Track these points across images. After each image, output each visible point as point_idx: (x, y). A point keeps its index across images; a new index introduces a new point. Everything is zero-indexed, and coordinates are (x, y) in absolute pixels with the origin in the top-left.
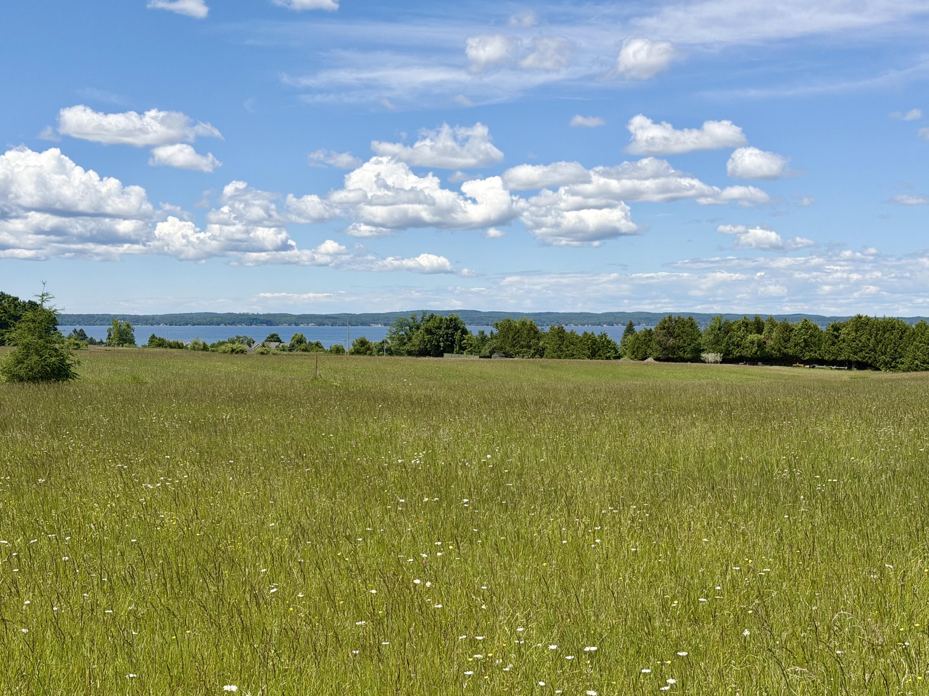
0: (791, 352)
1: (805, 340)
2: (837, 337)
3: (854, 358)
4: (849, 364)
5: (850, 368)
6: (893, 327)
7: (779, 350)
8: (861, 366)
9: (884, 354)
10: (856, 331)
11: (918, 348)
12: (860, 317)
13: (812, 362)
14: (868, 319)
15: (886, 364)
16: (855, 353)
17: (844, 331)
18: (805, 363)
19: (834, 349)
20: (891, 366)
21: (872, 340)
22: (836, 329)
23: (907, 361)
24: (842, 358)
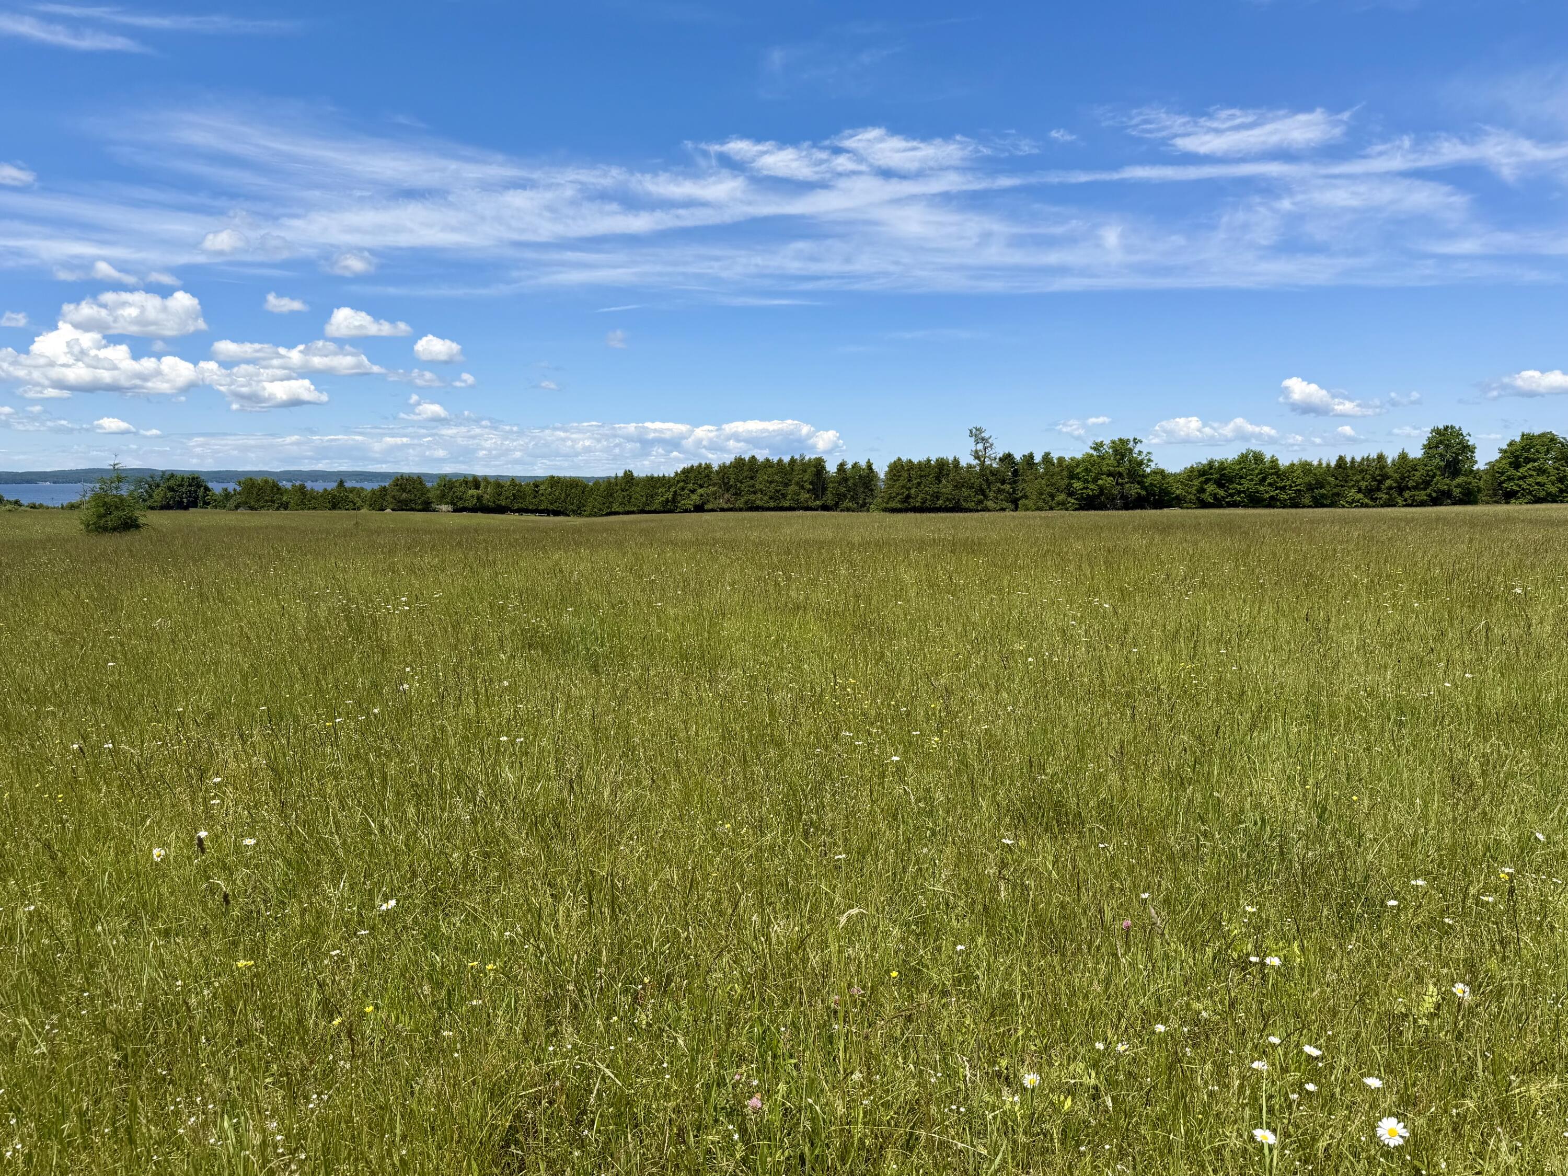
0: (503, 503)
1: (514, 495)
2: (537, 492)
3: (551, 507)
4: (547, 512)
5: (548, 515)
6: (577, 485)
7: (494, 502)
8: (556, 513)
9: (572, 504)
10: (551, 488)
11: (595, 499)
12: (553, 477)
13: (520, 511)
14: (559, 478)
15: (573, 511)
16: (551, 504)
17: (542, 487)
18: (515, 511)
19: (536, 501)
20: (578, 512)
21: (563, 494)
22: (536, 486)
23: (588, 509)
24: (542, 507)
